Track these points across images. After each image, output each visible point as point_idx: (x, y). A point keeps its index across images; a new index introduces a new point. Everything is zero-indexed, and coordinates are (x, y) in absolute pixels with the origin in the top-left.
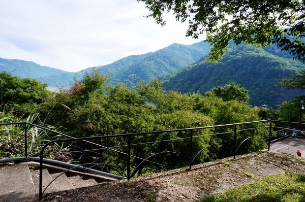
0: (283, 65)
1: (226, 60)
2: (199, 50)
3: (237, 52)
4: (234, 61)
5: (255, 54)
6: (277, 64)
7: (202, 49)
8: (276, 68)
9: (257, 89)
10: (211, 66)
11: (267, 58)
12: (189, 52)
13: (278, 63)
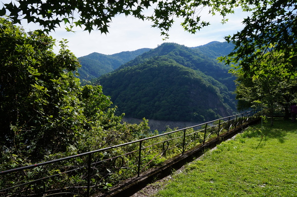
0: (191, 74)
1: (144, 68)
2: (119, 60)
3: (154, 62)
4: (151, 70)
5: (169, 63)
6: (186, 73)
7: (122, 60)
8: (186, 76)
9: (172, 95)
10: (129, 73)
11: (179, 67)
12: (109, 62)
13: (188, 72)
